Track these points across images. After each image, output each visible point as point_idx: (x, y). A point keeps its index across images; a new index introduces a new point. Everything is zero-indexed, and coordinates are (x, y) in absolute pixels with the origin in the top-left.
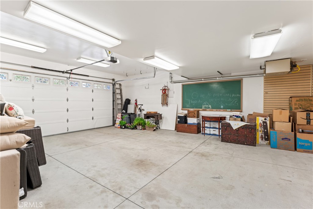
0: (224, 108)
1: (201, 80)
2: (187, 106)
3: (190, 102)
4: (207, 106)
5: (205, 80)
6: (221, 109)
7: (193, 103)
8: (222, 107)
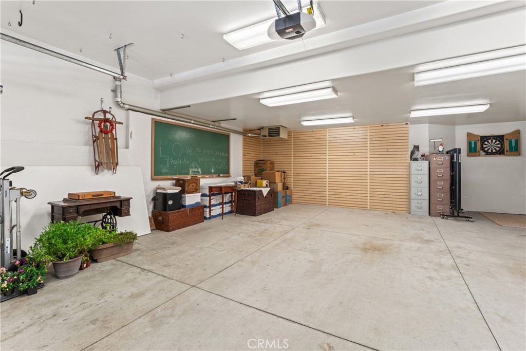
0: (215, 173)
1: (189, 121)
2: (163, 171)
3: (170, 161)
4: (196, 170)
5: (195, 122)
6: (211, 173)
7: (175, 165)
8: (213, 171)
